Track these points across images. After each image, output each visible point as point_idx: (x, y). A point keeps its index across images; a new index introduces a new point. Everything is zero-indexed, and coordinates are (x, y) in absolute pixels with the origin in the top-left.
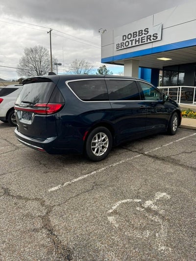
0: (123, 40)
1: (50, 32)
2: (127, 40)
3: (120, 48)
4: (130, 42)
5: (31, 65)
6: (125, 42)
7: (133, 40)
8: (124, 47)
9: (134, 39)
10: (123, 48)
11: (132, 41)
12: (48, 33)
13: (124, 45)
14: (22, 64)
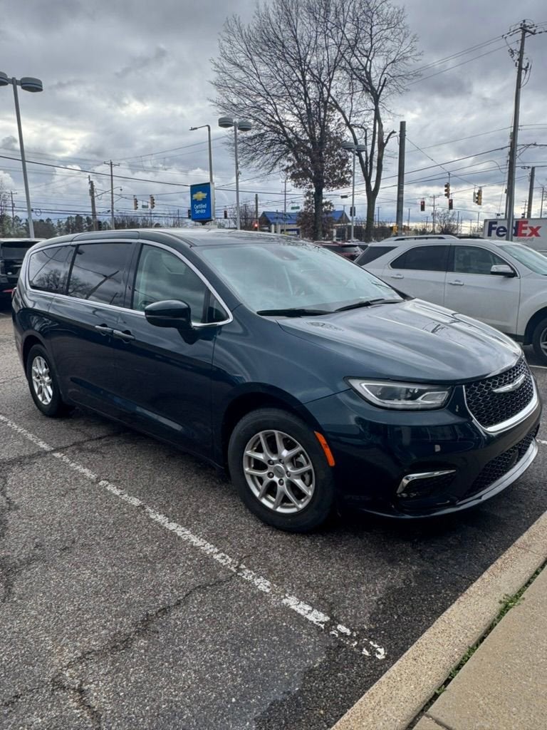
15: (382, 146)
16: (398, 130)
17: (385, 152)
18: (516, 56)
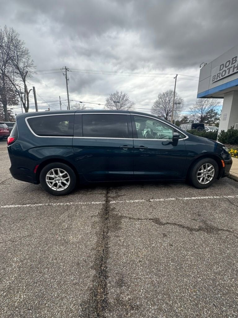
0: (220, 70)
1: (176, 77)
2: (224, 69)
3: (216, 80)
4: (227, 71)
5: (162, 106)
6: (221, 72)
7: (232, 67)
8: (220, 78)
9: (233, 65)
10: (218, 79)
11: (229, 69)
12: (174, 78)
13: (220, 76)
14: (155, 105)
15: (28, 94)
16: (32, 89)
17: (29, 96)
18: (65, 76)
